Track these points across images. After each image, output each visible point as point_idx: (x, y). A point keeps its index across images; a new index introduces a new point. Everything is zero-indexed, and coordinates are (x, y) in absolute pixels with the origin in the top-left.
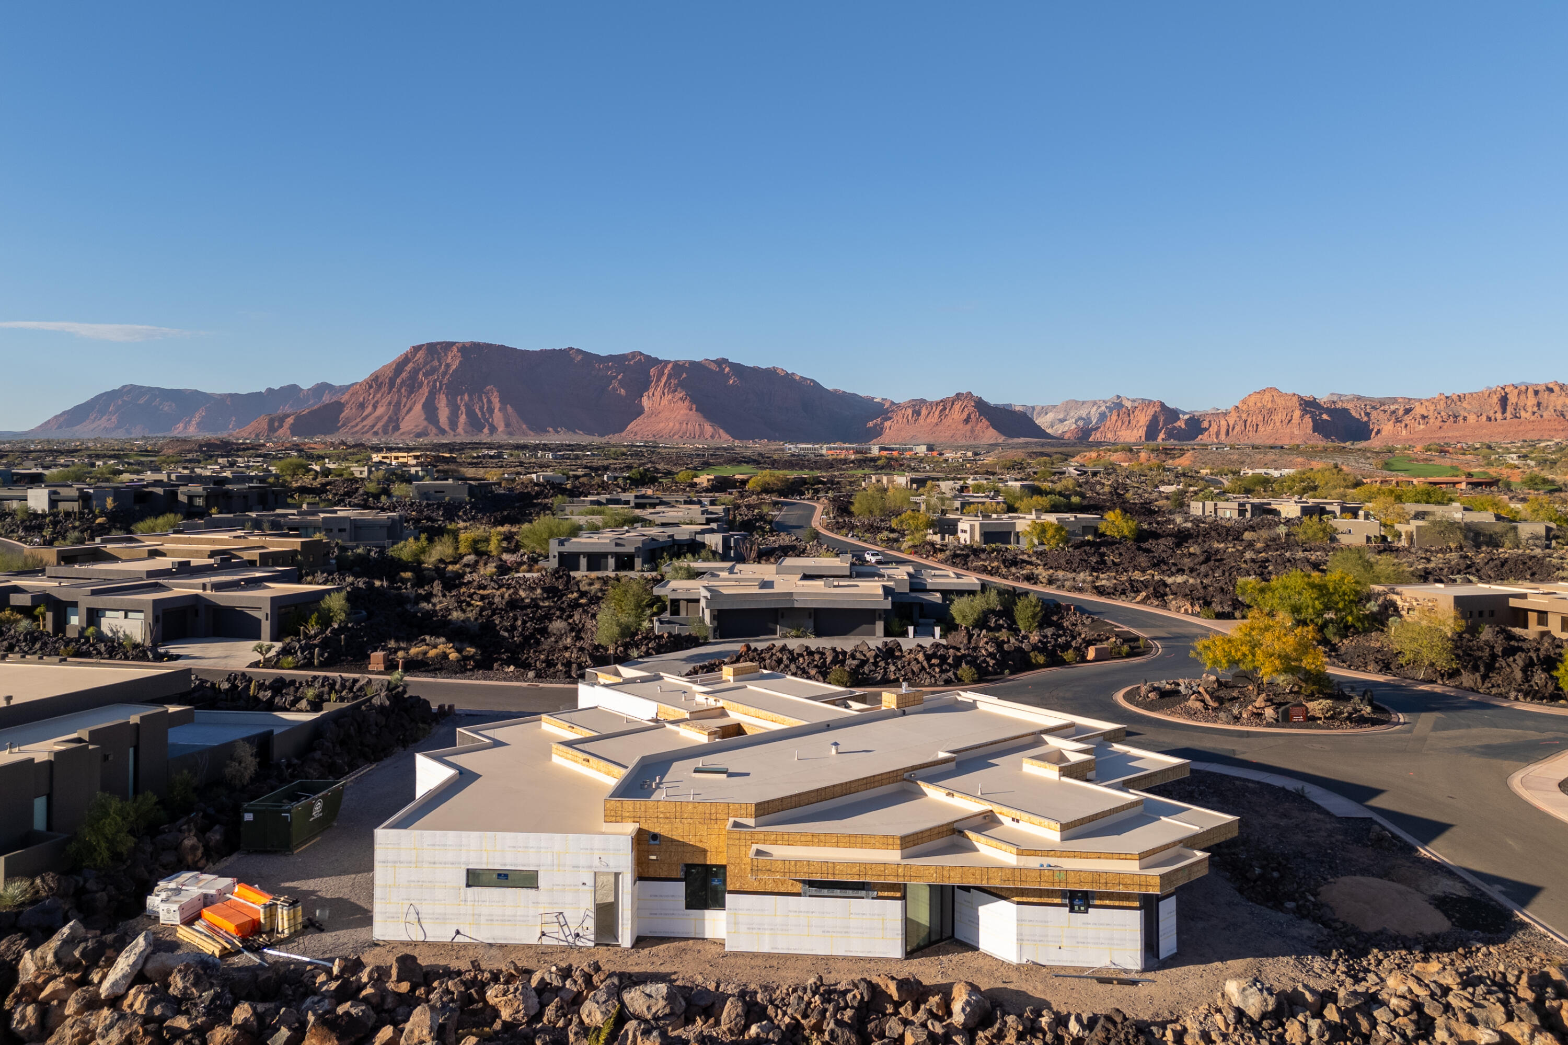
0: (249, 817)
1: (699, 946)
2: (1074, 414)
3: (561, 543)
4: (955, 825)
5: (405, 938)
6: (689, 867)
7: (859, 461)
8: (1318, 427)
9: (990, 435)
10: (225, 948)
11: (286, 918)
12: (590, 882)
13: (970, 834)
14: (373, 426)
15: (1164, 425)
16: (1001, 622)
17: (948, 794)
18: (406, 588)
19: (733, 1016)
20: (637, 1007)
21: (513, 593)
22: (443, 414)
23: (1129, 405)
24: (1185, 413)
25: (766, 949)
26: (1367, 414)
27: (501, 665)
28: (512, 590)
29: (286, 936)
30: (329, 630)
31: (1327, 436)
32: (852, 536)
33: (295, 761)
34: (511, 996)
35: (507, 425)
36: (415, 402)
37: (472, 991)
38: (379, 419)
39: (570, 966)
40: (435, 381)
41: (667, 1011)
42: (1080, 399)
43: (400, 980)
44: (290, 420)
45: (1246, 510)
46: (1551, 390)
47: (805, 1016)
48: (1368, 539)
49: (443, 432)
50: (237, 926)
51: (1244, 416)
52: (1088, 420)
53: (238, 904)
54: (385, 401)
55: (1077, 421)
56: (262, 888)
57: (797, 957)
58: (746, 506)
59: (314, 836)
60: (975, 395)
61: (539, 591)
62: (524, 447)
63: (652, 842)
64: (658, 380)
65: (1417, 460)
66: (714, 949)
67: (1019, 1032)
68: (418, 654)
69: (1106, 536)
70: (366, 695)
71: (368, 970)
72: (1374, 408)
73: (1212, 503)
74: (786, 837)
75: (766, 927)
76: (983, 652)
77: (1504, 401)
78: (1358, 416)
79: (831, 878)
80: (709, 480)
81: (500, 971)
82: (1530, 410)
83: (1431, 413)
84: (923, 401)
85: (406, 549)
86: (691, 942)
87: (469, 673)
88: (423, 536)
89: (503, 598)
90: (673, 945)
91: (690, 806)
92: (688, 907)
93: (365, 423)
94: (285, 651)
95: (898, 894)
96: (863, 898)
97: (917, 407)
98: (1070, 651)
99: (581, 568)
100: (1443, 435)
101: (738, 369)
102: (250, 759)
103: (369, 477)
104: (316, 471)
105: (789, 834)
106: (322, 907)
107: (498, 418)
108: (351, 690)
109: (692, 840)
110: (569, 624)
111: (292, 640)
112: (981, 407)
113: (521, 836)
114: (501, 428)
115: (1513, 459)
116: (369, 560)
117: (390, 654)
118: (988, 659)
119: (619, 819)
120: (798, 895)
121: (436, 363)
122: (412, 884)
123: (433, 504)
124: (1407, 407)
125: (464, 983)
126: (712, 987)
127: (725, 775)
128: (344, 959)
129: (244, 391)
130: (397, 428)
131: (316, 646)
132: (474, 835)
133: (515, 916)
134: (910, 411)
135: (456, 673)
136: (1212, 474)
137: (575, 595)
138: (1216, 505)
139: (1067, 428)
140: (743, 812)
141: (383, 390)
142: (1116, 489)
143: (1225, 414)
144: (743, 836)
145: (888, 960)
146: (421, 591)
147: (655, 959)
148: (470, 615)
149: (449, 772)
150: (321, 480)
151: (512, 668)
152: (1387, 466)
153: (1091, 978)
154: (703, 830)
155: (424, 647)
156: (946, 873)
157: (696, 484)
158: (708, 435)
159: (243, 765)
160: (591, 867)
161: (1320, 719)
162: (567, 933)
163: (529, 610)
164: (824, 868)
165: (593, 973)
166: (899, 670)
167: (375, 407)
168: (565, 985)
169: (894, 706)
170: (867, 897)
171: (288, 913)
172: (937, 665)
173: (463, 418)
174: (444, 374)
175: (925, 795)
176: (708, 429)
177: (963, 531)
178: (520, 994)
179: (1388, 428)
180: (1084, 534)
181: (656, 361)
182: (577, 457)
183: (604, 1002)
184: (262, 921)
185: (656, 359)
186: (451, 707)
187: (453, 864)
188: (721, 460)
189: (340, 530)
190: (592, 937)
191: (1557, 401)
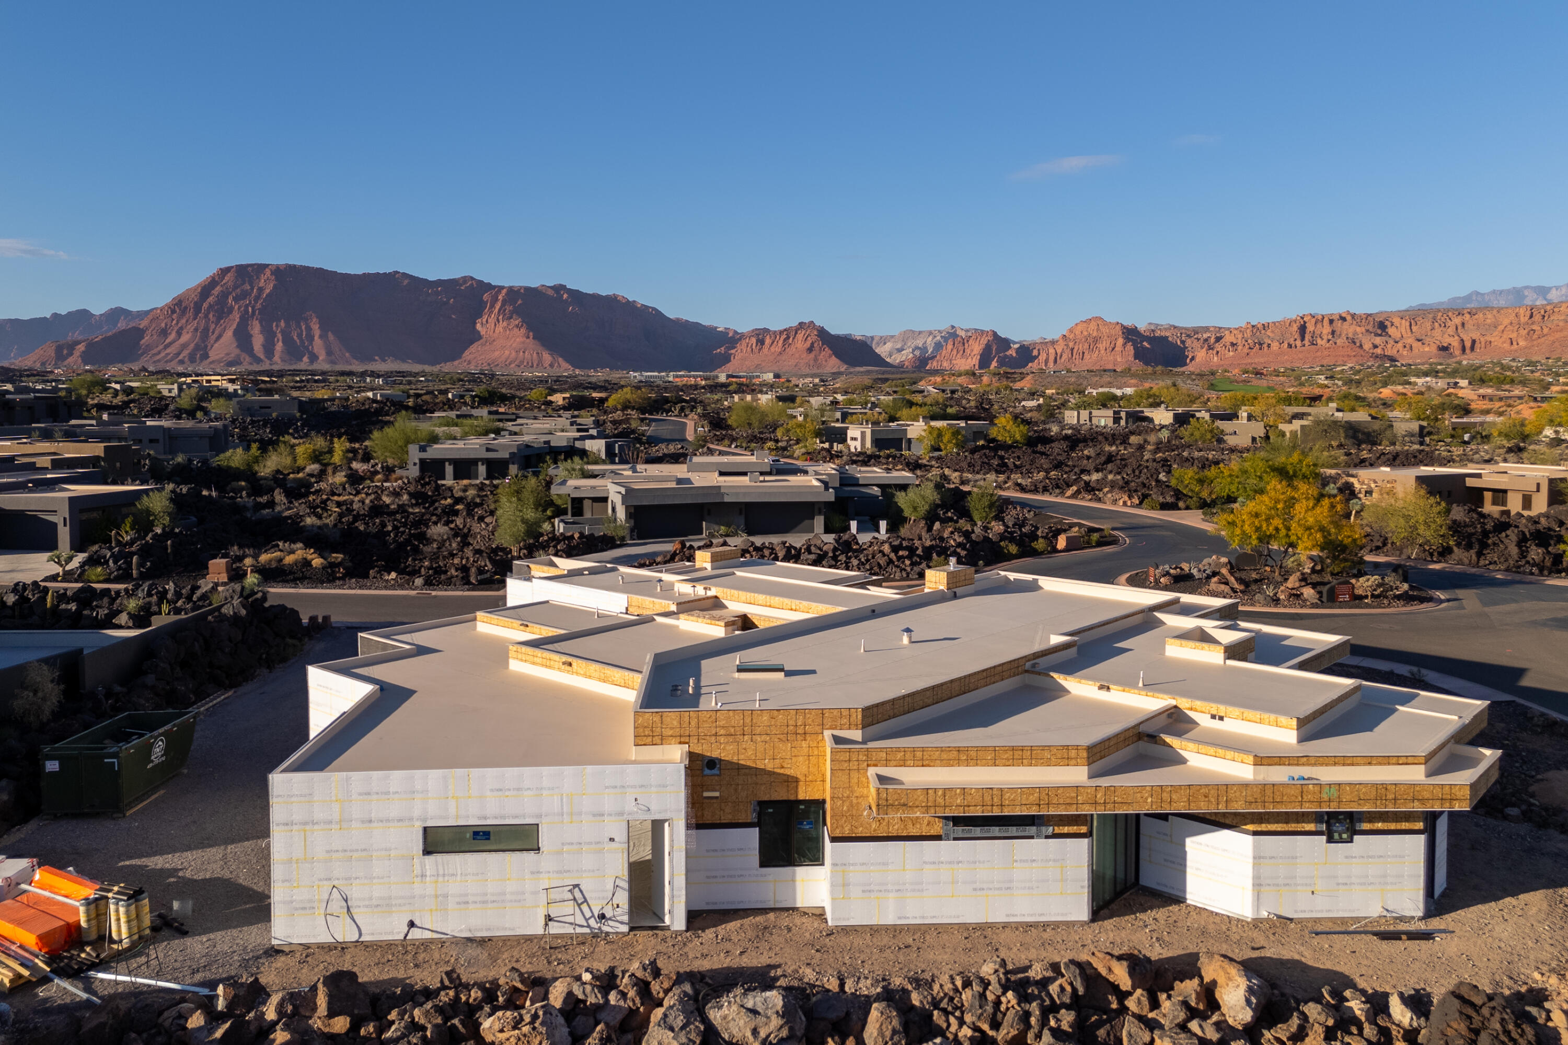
0: (52, 766)
1: (785, 920)
2: (911, 344)
3: (423, 449)
4: (1142, 728)
5: (325, 938)
6: (763, 805)
7: (710, 387)
8: (1139, 354)
9: (833, 364)
10: (20, 976)
11: (123, 919)
12: (621, 836)
13: (1169, 739)
14: (178, 354)
15: (997, 353)
16: (950, 514)
17: (1101, 687)
18: (241, 497)
19: (888, 1034)
20: (735, 1031)
21: (376, 499)
22: (258, 342)
23: (963, 334)
24: (1015, 343)
25: (890, 918)
26: (1183, 342)
27: (379, 572)
28: (373, 496)
29: (125, 946)
30: (150, 535)
31: (1147, 363)
32: (736, 447)
33: (118, 689)
34: (526, 1029)
35: (329, 353)
36: (225, 328)
37: (456, 1021)
38: (184, 346)
39: (612, 969)
40: (247, 306)
41: (784, 1033)
42: (917, 329)
43: (332, 1013)
44: (81, 347)
45: (1121, 418)
46: (1344, 319)
47: (996, 1025)
48: (1254, 439)
49: (258, 360)
50: (40, 937)
51: (1071, 345)
52: (924, 349)
53: (39, 900)
54: (191, 327)
55: (913, 351)
56: (81, 871)
57: (940, 929)
58: (611, 422)
59: (155, 790)
60: (817, 324)
61: (405, 497)
62: (350, 374)
63: (707, 771)
64: (492, 306)
65: (1237, 382)
66: (811, 925)
67: (1327, 1027)
68: (271, 561)
69: (997, 441)
70: (210, 604)
71: (275, 999)
72: (1189, 336)
73: (1087, 412)
74: (919, 754)
75: (890, 887)
76: (952, 542)
77: (1303, 329)
78: (1175, 343)
79: (996, 812)
80: (564, 399)
81: (495, 985)
82: (1325, 337)
83: (1239, 341)
84: (766, 331)
85: (235, 457)
86: (771, 916)
87: (338, 583)
88: (254, 446)
89: (363, 503)
90: (747, 921)
91: (765, 717)
92: (764, 864)
93: (168, 351)
94: (93, 561)
95: (1084, 829)
96: (1032, 837)
97: (761, 336)
98: (1041, 540)
99: (447, 476)
100: (1249, 361)
101: (576, 296)
102: (50, 686)
103: (179, 396)
104: (115, 389)
105: (923, 749)
106: (180, 896)
107: (318, 345)
108: (189, 598)
109: (768, 765)
110: (451, 529)
111: (100, 547)
112: (822, 333)
113: (511, 772)
114: (322, 356)
115: (1322, 379)
116: (192, 469)
117: (234, 562)
118: (959, 550)
119: (658, 741)
120: (938, 838)
121: (247, 287)
122: (335, 856)
123: (259, 421)
124: (1218, 335)
125: (439, 1010)
126: (833, 985)
127: (783, 673)
128: (231, 982)
129: (25, 316)
130: (205, 356)
131: (133, 554)
132: (434, 775)
133: (504, 894)
134: (754, 340)
135: (322, 582)
136: (1058, 394)
137: (449, 501)
138: (1090, 413)
139: (906, 356)
140: (845, 721)
141: (187, 315)
142: (981, 404)
143: (1053, 342)
144: (854, 757)
145: (1072, 924)
146: (260, 499)
147: (728, 946)
148: (328, 521)
149: (365, 689)
150: (121, 398)
151: (393, 575)
152: (1212, 387)
153: (1366, 933)
154: (785, 749)
155: (279, 553)
156: (1166, 796)
157: (551, 402)
158: (546, 364)
159: (40, 694)
160: (621, 814)
161: (1366, 597)
162: (588, 914)
163: (398, 516)
164: (987, 798)
165: (650, 979)
166: (863, 564)
167: (179, 334)
168: (607, 1001)
169: (943, 587)
170: (1039, 836)
171: (127, 913)
172: (907, 557)
173: (279, 346)
174: (257, 298)
175: (1068, 692)
176: (547, 357)
177: (852, 439)
178: (542, 1024)
179: (1201, 355)
180: (975, 440)
181: (489, 287)
182: (410, 383)
183: (683, 1028)
184: (84, 924)
185: (489, 284)
186: (326, 618)
187: (400, 820)
188: (566, 386)
189: (151, 441)
190: (625, 918)
191: (1349, 329)
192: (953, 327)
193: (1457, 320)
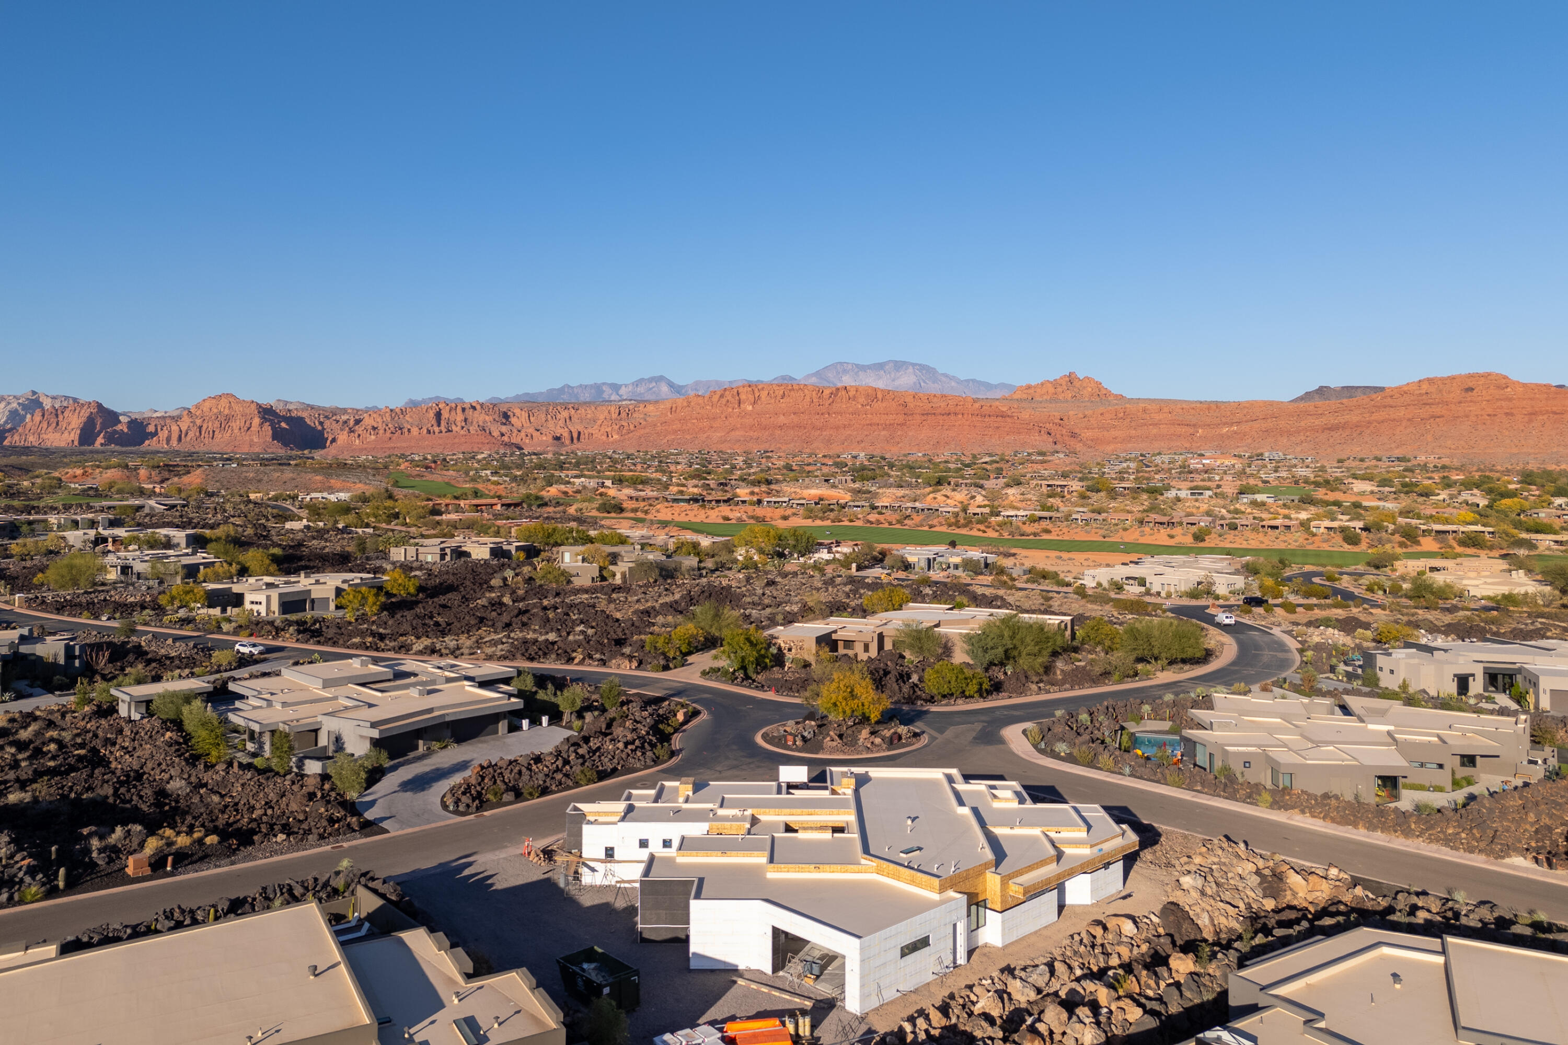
1: (984, 950)
5: (874, 1006)
8: (277, 435)
11: (807, 1024)
12: (951, 931)
15: (102, 429)
16: (596, 703)
24: (125, 415)
25: (1015, 938)
26: (321, 423)
31: (285, 444)
45: (446, 554)
46: (474, 408)
48: (593, 579)
51: (199, 422)
65: (413, 477)
66: (992, 949)
69: (395, 595)
72: (326, 417)
73: (414, 548)
74: (1020, 872)
77: (438, 415)
78: (312, 425)
82: (459, 424)
83: (380, 425)
86: (978, 950)
98: (672, 719)
100: (392, 445)
113: (923, 916)
120: (1024, 902)
122: (877, 969)
124: (357, 417)
127: (918, 851)
136: (269, 499)
138: (417, 550)
140: (991, 865)
143: (177, 418)
152: (396, 483)
153: (1118, 899)
154: (976, 882)
160: (951, 922)
162: (943, 967)
177: (254, 603)
179: (343, 437)
184: (793, 1033)
187: (894, 947)
190: (952, 965)
191: (479, 417)
192: (34, 393)
193: (565, 414)
